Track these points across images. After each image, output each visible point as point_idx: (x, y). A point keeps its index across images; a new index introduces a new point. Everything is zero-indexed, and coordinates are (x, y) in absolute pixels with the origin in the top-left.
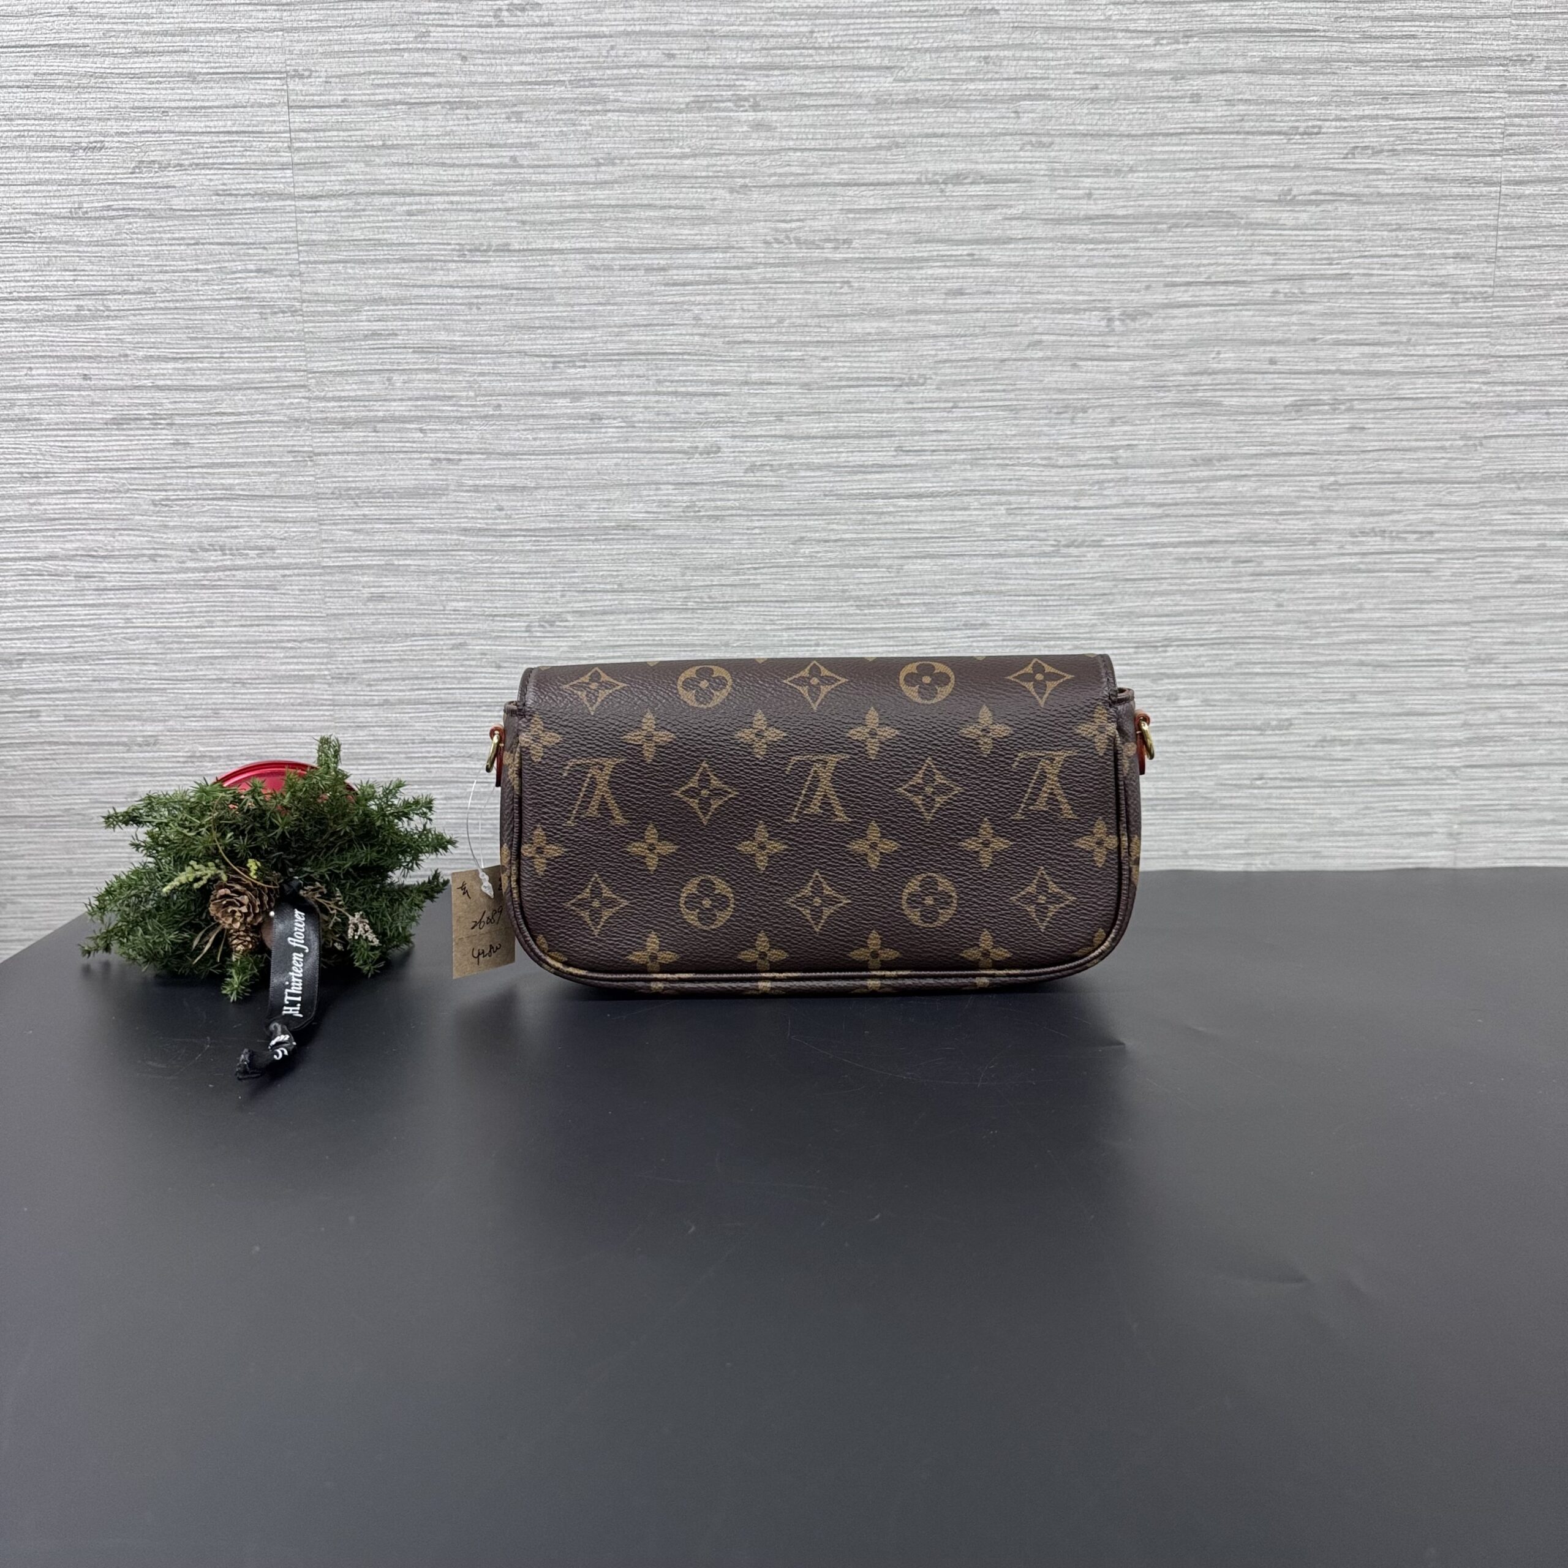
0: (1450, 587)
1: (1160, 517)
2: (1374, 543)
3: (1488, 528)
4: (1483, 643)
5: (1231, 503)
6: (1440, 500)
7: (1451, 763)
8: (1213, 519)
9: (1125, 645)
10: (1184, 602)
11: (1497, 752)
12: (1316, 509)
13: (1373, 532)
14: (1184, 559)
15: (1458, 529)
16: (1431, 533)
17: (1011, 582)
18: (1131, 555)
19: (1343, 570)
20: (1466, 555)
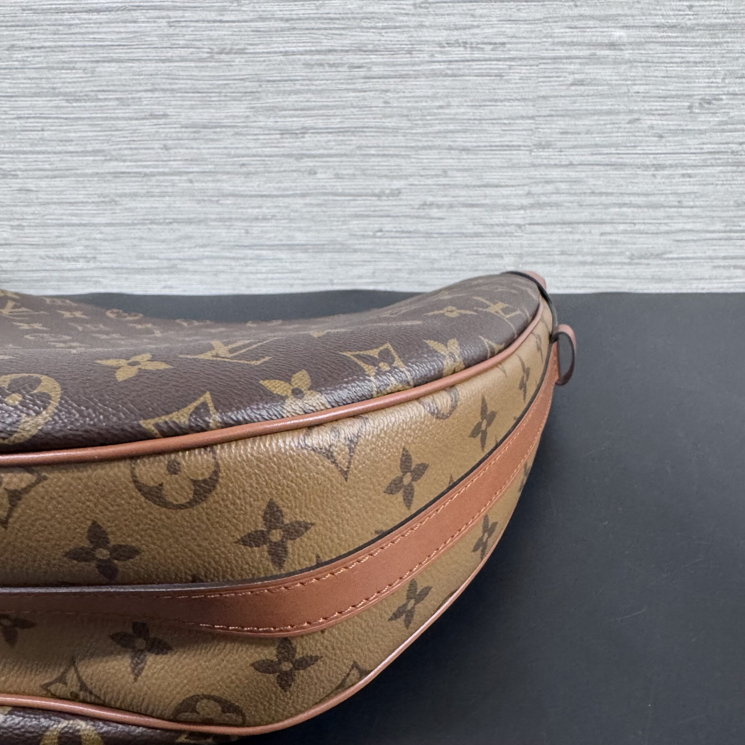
0: (518, 88)
1: (289, 29)
2: (458, 53)
3: (550, 40)
4: (544, 133)
5: (343, 19)
6: (511, 16)
7: (518, 221)
8: (330, 32)
9: (273, 132)
10: (314, 99)
11: (553, 214)
12: (411, 24)
13: (457, 44)
14: (310, 65)
15: (526, 40)
16: (504, 44)
17: (181, 81)
18: (270, 61)
19: (434, 74)
20: (532, 62)
